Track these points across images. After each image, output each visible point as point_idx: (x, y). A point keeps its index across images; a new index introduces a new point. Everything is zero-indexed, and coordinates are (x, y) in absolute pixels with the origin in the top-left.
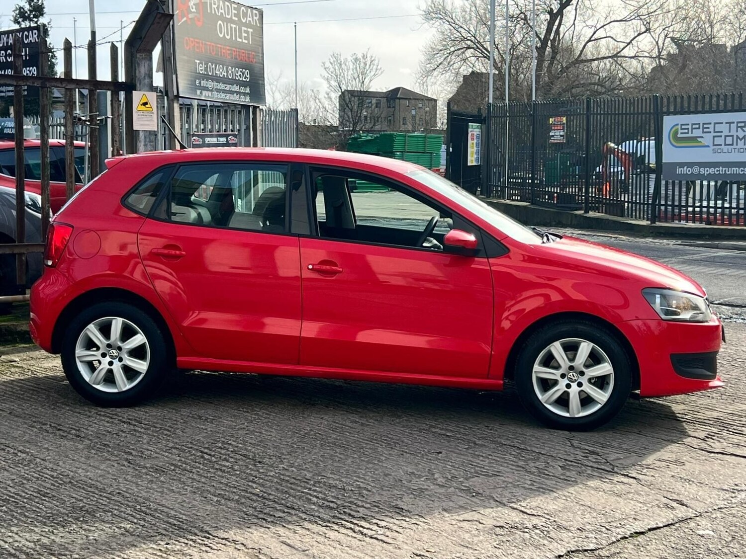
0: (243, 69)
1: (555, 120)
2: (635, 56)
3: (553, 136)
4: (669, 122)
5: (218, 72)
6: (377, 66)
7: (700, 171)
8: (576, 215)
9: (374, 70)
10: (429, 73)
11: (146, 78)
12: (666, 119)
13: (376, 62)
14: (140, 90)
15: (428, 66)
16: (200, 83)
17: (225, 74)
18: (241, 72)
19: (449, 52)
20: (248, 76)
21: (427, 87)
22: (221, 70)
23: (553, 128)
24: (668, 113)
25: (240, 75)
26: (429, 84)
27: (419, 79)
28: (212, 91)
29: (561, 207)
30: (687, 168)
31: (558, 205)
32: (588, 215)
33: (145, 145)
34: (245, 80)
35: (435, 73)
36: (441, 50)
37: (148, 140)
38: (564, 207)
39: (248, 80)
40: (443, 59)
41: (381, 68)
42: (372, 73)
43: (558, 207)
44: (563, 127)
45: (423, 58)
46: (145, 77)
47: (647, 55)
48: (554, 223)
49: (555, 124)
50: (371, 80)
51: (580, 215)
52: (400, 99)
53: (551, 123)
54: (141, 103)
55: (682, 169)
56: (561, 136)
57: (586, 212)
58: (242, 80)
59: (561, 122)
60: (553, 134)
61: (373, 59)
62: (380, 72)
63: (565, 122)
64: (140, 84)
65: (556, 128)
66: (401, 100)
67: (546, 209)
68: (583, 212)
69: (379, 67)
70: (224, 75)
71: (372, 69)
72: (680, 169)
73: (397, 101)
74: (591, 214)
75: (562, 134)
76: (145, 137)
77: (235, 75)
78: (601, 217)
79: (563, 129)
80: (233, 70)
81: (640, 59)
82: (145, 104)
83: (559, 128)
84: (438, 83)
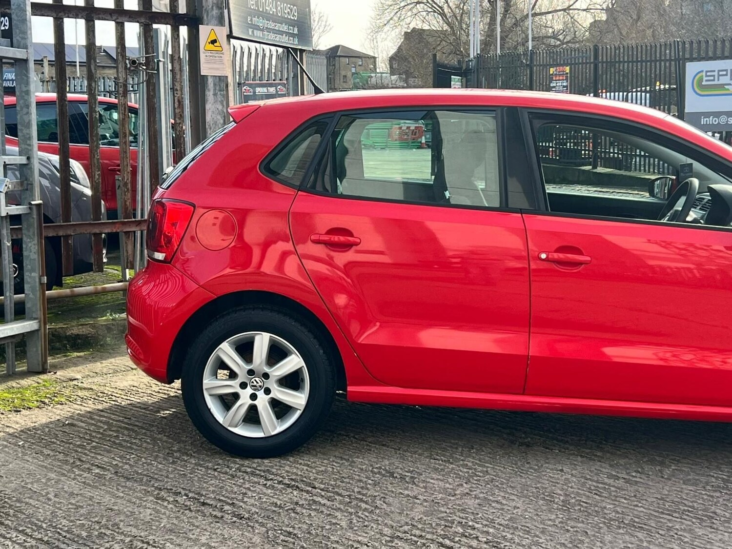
0: (291, 5)
1: (556, 70)
2: (587, 9)
3: (554, 87)
4: (692, 69)
5: (267, 8)
6: (326, 22)
7: (728, 121)
8: (584, 171)
9: (323, 27)
10: (379, 29)
11: (214, 8)
12: (689, 65)
13: (324, 19)
14: (207, 24)
15: (378, 21)
16: (251, 20)
17: (275, 10)
18: (289, 8)
19: (398, 7)
20: (296, 14)
21: (377, 42)
22: (271, 6)
23: (554, 78)
24: (692, 60)
25: (288, 13)
26: (379, 40)
27: (369, 34)
28: (263, 30)
29: (564, 162)
30: (713, 118)
31: (561, 160)
32: (595, 171)
33: (215, 95)
34: (293, 18)
35: (386, 28)
36: (391, 6)
37: (217, 88)
38: (568, 163)
39: (296, 19)
40: (393, 14)
41: (329, 25)
42: (321, 30)
43: (560, 163)
44: (567, 77)
45: (373, 14)
46: (212, 7)
47: (599, 7)
48: (558, 180)
49: (556, 75)
50: (320, 37)
51: (588, 171)
52: (340, 56)
53: (551, 73)
54: (209, 41)
55: (707, 119)
56: (564, 87)
57: (595, 167)
58: (291, 19)
59: (564, 72)
60: (554, 85)
61: (321, 15)
62: (328, 29)
63: (568, 71)
64: (207, 16)
65: (558, 78)
66: (341, 58)
67: (548, 165)
68: (590, 167)
69: (328, 24)
70: (273, 12)
71: (320, 26)
72: (705, 119)
73: (337, 58)
74: (600, 170)
75: (565, 84)
76: (215, 85)
77: (284, 12)
78: (612, 173)
79: (567, 79)
80: (282, 6)
81: (592, 11)
82: (213, 42)
83: (561, 78)
84: (389, 38)
